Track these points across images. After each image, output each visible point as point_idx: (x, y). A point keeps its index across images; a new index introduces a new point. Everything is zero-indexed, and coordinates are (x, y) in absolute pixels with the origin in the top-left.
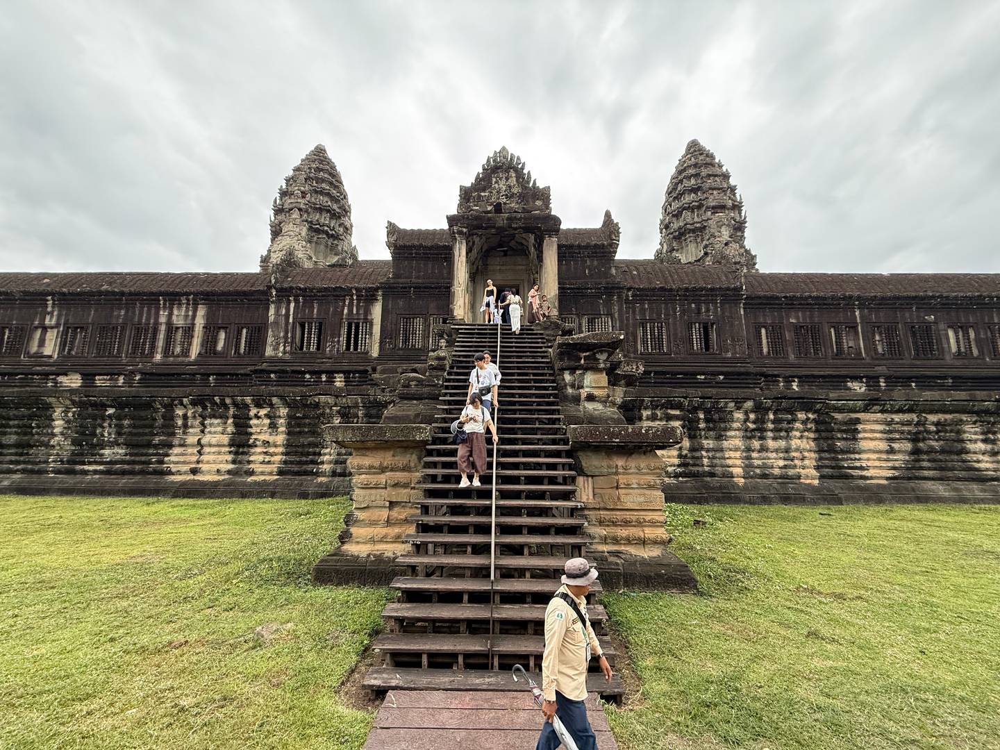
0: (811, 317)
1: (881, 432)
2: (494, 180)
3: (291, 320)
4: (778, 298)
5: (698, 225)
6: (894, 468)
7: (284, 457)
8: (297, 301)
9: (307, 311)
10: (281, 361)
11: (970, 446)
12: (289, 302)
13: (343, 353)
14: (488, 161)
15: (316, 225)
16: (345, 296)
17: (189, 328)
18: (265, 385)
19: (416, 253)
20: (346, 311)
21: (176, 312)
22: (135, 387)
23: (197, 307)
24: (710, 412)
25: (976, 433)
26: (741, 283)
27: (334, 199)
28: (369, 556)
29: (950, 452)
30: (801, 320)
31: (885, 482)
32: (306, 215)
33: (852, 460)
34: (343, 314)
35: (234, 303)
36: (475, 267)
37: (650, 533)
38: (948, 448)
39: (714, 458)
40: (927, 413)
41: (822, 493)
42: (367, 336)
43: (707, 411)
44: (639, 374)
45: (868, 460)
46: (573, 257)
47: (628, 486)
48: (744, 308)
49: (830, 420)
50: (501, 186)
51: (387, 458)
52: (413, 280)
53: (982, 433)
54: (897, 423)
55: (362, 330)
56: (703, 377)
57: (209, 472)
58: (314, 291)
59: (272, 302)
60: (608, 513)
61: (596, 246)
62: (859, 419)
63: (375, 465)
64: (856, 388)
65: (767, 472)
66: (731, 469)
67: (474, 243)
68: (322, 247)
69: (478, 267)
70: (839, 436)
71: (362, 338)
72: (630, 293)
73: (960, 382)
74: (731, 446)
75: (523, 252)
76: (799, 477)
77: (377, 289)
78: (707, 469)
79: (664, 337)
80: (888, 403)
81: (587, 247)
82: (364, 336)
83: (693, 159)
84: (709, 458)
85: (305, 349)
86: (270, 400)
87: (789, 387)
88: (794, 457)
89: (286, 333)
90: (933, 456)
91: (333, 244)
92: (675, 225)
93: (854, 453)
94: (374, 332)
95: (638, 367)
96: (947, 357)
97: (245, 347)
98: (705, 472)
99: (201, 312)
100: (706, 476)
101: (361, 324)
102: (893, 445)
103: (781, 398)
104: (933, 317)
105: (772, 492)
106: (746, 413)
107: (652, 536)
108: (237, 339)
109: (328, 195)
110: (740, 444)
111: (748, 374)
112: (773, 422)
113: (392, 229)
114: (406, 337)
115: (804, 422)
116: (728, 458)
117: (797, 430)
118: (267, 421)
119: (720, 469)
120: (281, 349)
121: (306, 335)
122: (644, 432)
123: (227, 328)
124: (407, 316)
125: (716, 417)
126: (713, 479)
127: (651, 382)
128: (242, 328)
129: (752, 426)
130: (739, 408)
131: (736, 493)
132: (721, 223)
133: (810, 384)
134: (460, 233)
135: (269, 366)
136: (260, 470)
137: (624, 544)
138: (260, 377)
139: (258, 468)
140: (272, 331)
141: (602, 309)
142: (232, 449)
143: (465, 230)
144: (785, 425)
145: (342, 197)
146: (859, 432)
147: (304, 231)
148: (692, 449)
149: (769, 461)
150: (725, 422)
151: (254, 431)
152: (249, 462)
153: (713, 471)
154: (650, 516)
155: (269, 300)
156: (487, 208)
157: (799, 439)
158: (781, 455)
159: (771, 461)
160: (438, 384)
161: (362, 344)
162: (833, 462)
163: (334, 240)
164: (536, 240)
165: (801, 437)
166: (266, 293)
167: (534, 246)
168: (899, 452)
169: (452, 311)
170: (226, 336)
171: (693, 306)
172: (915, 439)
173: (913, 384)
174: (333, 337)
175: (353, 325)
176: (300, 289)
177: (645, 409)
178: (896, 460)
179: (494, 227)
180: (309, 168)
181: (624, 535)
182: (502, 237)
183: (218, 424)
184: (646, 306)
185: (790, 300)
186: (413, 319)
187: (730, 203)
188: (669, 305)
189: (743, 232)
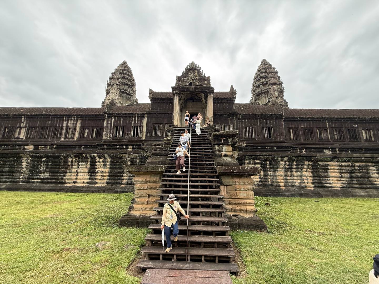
0: (309, 125)
1: (337, 169)
2: (189, 74)
3: (112, 125)
4: (297, 118)
5: (266, 91)
6: (343, 184)
7: (109, 177)
8: (115, 118)
9: (119, 122)
10: (108, 141)
11: (372, 175)
12: (112, 119)
13: (132, 138)
14: (187, 67)
15: (123, 90)
16: (133, 117)
17: (74, 128)
18: (102, 150)
19: (160, 101)
20: (133, 122)
21: (69, 122)
22: (53, 150)
23: (78, 120)
24: (271, 161)
25: (374, 170)
26: (282, 112)
27: (129, 81)
28: (140, 216)
29: (364, 178)
30: (306, 126)
31: (339, 189)
32: (119, 87)
33: (326, 180)
34: (132, 123)
35: (91, 119)
36: (182, 106)
37: (249, 208)
38: (364, 176)
39: (273, 179)
40: (355, 162)
41: (315, 193)
42: (141, 132)
43: (270, 161)
44: (244, 146)
45: (333, 180)
46: (219, 102)
47: (240, 190)
48: (284, 122)
49: (317, 165)
50: (192, 76)
51: (148, 178)
52: (159, 111)
53: (377, 170)
54: (344, 166)
55: (139, 129)
56: (268, 148)
57: (80, 183)
58: (121, 114)
59: (106, 119)
60: (232, 200)
61: (227, 98)
62: (329, 164)
63: (143, 180)
64: (327, 152)
65: (293, 185)
66: (279, 183)
67: (181, 97)
68: (125, 98)
69: (183, 106)
70: (321, 171)
71: (139, 132)
72: (240, 116)
73: (368, 150)
74: (279, 175)
75: (200, 100)
76: (306, 187)
77: (145, 114)
78: (270, 183)
79: (253, 132)
80: (340, 158)
81: (224, 98)
82: (140, 131)
83: (264, 66)
84: (271, 179)
85: (117, 136)
86: (104, 155)
87: (301, 152)
88: (304, 179)
89: (111, 130)
90: (358, 179)
91: (129, 97)
92: (257, 91)
93: (327, 177)
94: (143, 130)
95: (243, 144)
96: (362, 141)
97: (95, 135)
98: (269, 184)
99: (79, 122)
100: (270, 186)
101: (139, 127)
102: (342, 174)
103: (299, 156)
104: (356, 125)
105: (296, 192)
106: (285, 162)
107: (249, 209)
108: (92, 132)
109: (127, 79)
110: (283, 174)
111: (286, 147)
112: (296, 165)
113: (151, 92)
114: (156, 132)
115: (308, 165)
116: (278, 179)
117: (305, 168)
118: (103, 164)
119: (275, 183)
120: (109, 136)
121: (118, 131)
122: (246, 169)
123: (88, 128)
124: (156, 124)
125: (274, 163)
126: (273, 187)
127: (249, 150)
128: (94, 128)
129: (287, 167)
130: (282, 160)
131: (282, 193)
132: (275, 90)
133: (310, 151)
134: (176, 93)
135: (104, 143)
136: (99, 182)
137: (239, 212)
138: (100, 147)
139: (98, 181)
140: (105, 129)
141: (230, 122)
142: (89, 174)
143: (178, 92)
144: (300, 167)
145: (133, 80)
146: (329, 169)
147: (118, 92)
148: (264, 176)
149: (294, 180)
150: (277, 165)
151: (98, 167)
152: (95, 179)
153: (272, 184)
154: (248, 201)
155: (104, 118)
156: (186, 84)
157: (306, 172)
158: (299, 178)
159: (295, 180)
160: (168, 150)
161: (139, 134)
162: (319, 181)
163: (129, 96)
164: (205, 96)
165: (306, 171)
166: (104, 115)
167: (204, 98)
168: (345, 177)
169: (173, 122)
170: (88, 131)
171: (264, 121)
172: (351, 172)
173: (349, 151)
174: (128, 132)
175: (136, 127)
176: (116, 114)
177: (246, 160)
178: (343, 180)
179: (189, 91)
180: (121, 69)
181: (238, 209)
182: (192, 95)
183: (84, 164)
184: (247, 121)
185: (302, 119)
186: (158, 125)
187: (278, 82)
188: (255, 121)
189: (283, 93)
